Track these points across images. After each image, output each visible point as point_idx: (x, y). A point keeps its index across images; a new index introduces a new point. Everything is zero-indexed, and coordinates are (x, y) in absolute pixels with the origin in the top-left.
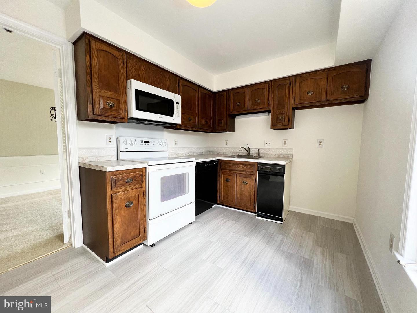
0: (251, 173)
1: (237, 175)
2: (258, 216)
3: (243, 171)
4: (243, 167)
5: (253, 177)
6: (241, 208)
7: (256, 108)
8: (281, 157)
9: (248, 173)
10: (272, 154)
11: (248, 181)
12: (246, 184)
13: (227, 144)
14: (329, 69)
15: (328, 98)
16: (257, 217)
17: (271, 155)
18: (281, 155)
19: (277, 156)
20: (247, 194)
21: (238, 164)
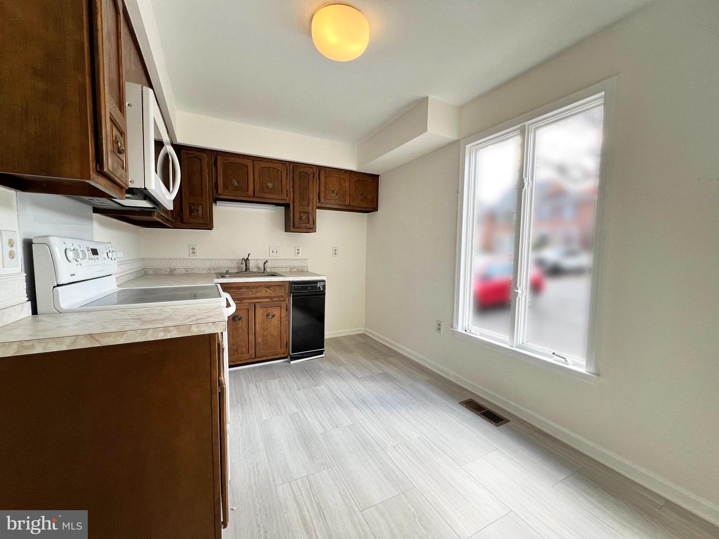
0: (279, 298)
1: (257, 307)
2: (293, 358)
3: (266, 297)
4: (266, 291)
5: (283, 305)
6: (264, 359)
7: (268, 196)
8: (294, 270)
9: (274, 299)
10: (282, 268)
11: (276, 312)
12: (273, 316)
13: (194, 253)
14: (351, 172)
15: (351, 204)
16: (292, 362)
17: (280, 269)
18: (294, 268)
19: (288, 270)
20: (275, 333)
21: (258, 287)
